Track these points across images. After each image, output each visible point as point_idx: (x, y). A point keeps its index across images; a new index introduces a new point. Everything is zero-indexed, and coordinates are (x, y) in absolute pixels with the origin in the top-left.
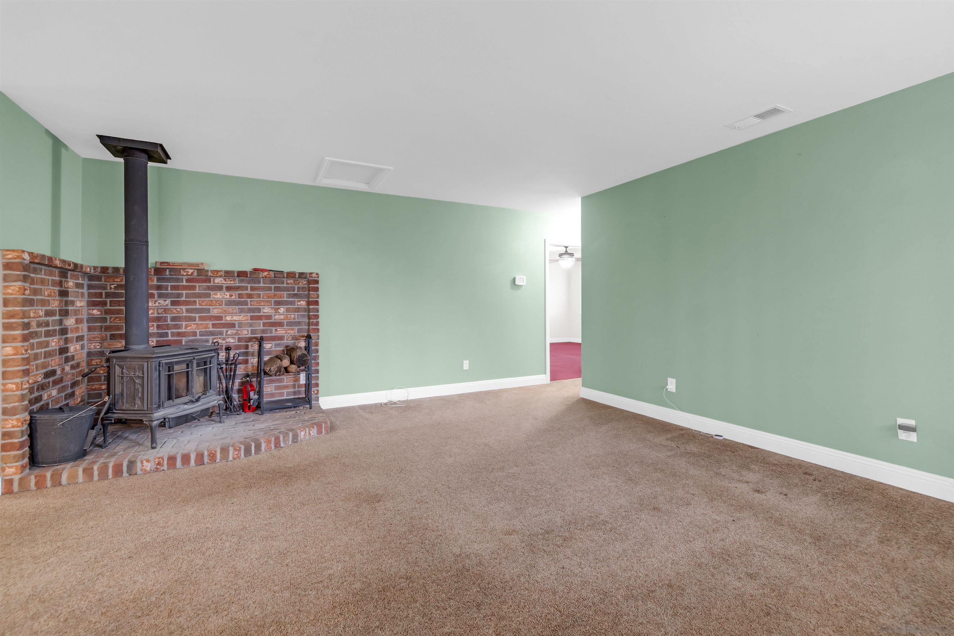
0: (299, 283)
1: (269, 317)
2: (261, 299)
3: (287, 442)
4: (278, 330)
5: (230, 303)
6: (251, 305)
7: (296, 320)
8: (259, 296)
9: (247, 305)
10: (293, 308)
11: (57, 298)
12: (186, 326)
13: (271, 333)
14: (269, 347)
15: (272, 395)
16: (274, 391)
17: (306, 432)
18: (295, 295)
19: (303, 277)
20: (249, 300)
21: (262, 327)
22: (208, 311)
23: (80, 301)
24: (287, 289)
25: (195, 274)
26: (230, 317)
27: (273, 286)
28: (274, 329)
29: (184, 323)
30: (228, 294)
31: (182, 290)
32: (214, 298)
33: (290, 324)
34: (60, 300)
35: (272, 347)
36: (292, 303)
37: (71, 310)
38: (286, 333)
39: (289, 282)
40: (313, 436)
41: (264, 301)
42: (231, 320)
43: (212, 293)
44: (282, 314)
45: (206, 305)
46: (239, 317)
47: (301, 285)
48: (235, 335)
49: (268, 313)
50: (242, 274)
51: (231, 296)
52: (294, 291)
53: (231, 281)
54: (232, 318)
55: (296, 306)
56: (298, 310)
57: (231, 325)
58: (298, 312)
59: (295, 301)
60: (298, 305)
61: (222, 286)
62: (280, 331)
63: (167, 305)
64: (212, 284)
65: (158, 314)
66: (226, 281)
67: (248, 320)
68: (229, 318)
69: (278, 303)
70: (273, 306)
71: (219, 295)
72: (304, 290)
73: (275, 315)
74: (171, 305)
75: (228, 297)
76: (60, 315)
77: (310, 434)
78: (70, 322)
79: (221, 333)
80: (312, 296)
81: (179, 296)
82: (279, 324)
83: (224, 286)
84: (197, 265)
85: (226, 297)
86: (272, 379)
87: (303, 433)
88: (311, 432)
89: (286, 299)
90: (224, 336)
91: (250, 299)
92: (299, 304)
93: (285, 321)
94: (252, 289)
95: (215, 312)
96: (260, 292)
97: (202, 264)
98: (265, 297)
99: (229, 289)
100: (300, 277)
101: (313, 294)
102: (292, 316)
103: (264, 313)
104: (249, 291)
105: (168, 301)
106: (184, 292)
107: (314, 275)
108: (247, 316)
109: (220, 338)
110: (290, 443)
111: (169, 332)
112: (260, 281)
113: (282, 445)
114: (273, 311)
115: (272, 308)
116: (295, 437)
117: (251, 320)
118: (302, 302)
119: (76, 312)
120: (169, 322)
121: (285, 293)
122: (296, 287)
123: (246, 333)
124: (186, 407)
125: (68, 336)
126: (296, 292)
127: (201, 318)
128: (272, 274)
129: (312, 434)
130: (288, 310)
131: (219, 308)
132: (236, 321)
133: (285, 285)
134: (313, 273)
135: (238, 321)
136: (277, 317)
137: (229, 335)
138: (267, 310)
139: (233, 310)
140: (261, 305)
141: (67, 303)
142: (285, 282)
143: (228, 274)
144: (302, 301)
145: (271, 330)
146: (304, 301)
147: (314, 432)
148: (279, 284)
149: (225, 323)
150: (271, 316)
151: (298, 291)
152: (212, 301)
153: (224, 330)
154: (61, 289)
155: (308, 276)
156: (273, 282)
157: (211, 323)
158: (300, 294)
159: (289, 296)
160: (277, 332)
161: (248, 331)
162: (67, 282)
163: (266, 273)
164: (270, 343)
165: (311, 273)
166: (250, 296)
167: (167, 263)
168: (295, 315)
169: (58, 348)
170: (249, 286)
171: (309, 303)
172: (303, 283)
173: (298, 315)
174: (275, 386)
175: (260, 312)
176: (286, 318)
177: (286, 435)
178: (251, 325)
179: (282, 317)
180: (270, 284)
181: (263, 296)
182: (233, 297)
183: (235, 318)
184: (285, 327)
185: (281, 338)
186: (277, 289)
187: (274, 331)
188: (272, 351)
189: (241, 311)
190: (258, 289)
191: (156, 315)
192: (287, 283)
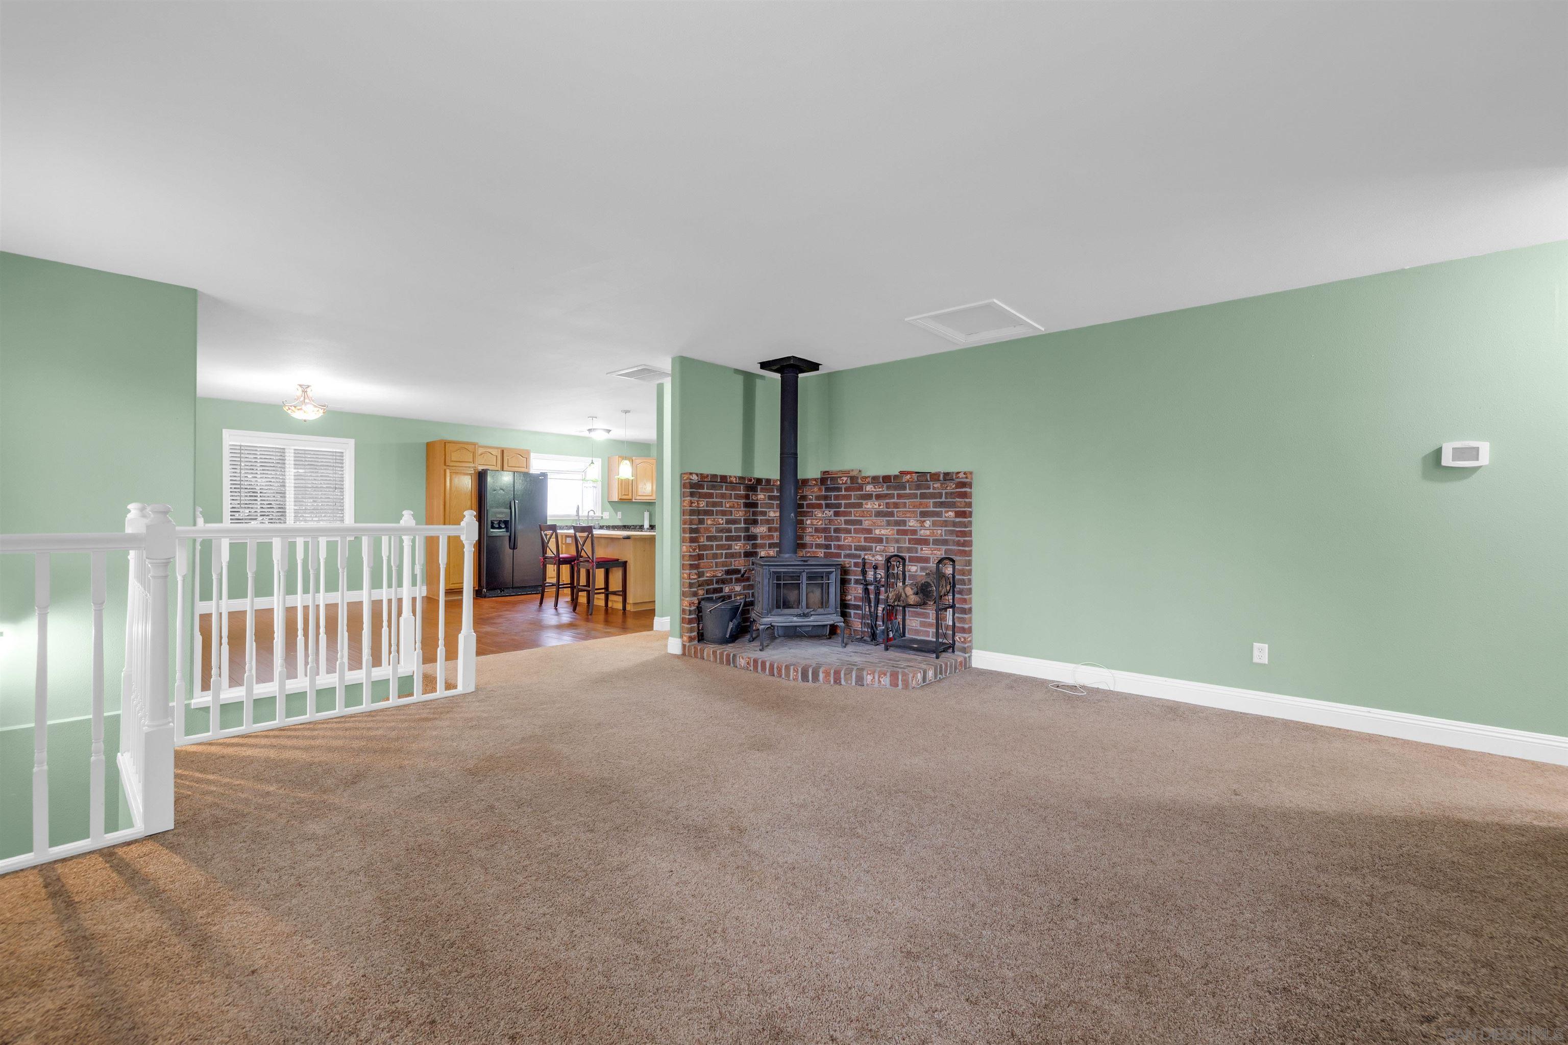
0: (947, 487)
1: (914, 532)
2: (907, 509)
3: (849, 682)
4: (924, 549)
5: (879, 514)
6: (897, 517)
7: (944, 537)
8: (905, 505)
9: (894, 517)
10: (940, 521)
11: (742, 509)
12: (845, 539)
13: (917, 552)
14: (914, 570)
15: (917, 632)
16: (919, 628)
17: (874, 678)
18: (942, 504)
19: (948, 478)
20: (895, 510)
21: (907, 545)
22: (860, 522)
23: (774, 512)
24: (933, 496)
25: (849, 482)
26: (879, 530)
27: (919, 492)
28: (919, 547)
29: (843, 536)
30: (877, 503)
31: (842, 500)
32: (865, 508)
33: (936, 542)
34: (745, 511)
35: (916, 571)
36: (938, 514)
37: (761, 519)
38: (932, 554)
39: (935, 486)
40: (883, 685)
41: (909, 511)
42: (879, 535)
43: (864, 502)
44: (927, 529)
45: (859, 516)
46: (886, 531)
47: (949, 490)
48: (883, 552)
49: (914, 527)
50: (887, 479)
51: (880, 505)
52: (941, 499)
53: (879, 488)
54: (880, 531)
55: (944, 519)
56: (945, 523)
57: (879, 540)
58: (946, 526)
59: (942, 511)
60: (946, 517)
61: (872, 494)
62: (926, 551)
63: (831, 516)
64: (864, 492)
65: (825, 525)
66: (875, 488)
67: (894, 535)
68: (877, 532)
69: (924, 514)
70: (918, 519)
71: (870, 505)
72: (953, 496)
73: (921, 530)
74: (834, 516)
75: (877, 507)
76: (745, 523)
77: (880, 681)
78: (760, 530)
79: (870, 549)
80: (959, 504)
81: (839, 506)
82: (924, 542)
83: (874, 494)
84: (848, 472)
85: (875, 507)
86: (917, 612)
87: (870, 678)
88: (882, 680)
89: (932, 509)
90: (874, 552)
91: (897, 510)
92: (947, 515)
93: (931, 539)
94: (899, 496)
95: (866, 524)
96: (905, 501)
97: (853, 470)
98: (911, 507)
99: (878, 497)
100: (945, 479)
101: (959, 502)
102: (939, 532)
103: (910, 526)
104: (895, 500)
105: (832, 513)
106: (843, 502)
107: (961, 475)
108: (893, 529)
109: (870, 554)
110: (854, 683)
111: (832, 543)
112: (906, 487)
113: (843, 682)
114: (919, 525)
115: (918, 521)
116: (860, 680)
117: (897, 535)
118: (950, 513)
119: (768, 522)
120: (832, 534)
121: (932, 501)
122: (944, 492)
123: (893, 551)
124: (795, 619)
125: (757, 542)
126: (943, 499)
127: (856, 531)
128: (915, 476)
129: (883, 682)
130: (934, 524)
131: (868, 520)
132: (883, 535)
133: (931, 491)
134: (960, 473)
135: (886, 535)
136: (922, 532)
137: (878, 551)
138: (912, 523)
139: (881, 522)
140: (906, 517)
141: (754, 514)
142: (932, 487)
143: (875, 479)
144: (950, 511)
145: (917, 548)
146: (952, 511)
147: (886, 680)
148: (925, 489)
149: (874, 537)
150: (916, 531)
151: (946, 498)
152: (863, 511)
153: (874, 545)
154: (747, 501)
155: (954, 477)
156: (918, 487)
157: (863, 536)
158: (947, 502)
159: (936, 505)
160: (923, 552)
161: (894, 549)
162: (757, 495)
163: (908, 477)
164: (915, 566)
165: (958, 473)
166: (896, 505)
167: (828, 472)
168: (941, 530)
169: (742, 551)
170: (896, 492)
171: (959, 514)
172: (951, 487)
173: (945, 530)
174: (920, 621)
175: (905, 526)
176: (933, 534)
177: (848, 673)
178: (897, 541)
179: (928, 532)
180: (916, 490)
181: (909, 505)
182: (881, 507)
183: (883, 532)
184: (931, 546)
185: (926, 560)
186: (923, 496)
187: (919, 550)
188: (917, 575)
189: (889, 523)
190: (904, 497)
191: (823, 526)
192: (934, 488)
